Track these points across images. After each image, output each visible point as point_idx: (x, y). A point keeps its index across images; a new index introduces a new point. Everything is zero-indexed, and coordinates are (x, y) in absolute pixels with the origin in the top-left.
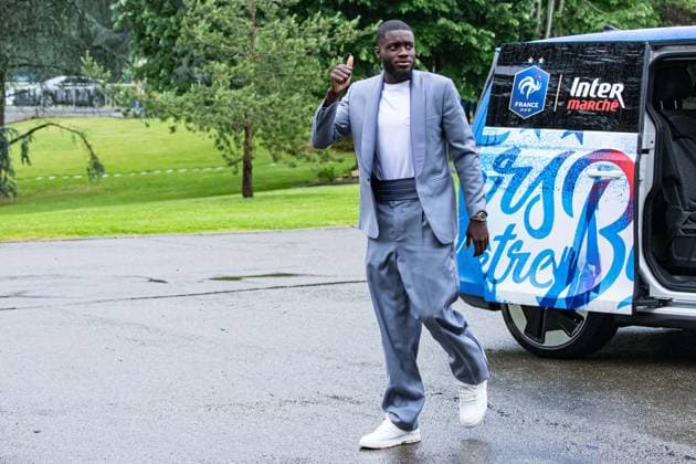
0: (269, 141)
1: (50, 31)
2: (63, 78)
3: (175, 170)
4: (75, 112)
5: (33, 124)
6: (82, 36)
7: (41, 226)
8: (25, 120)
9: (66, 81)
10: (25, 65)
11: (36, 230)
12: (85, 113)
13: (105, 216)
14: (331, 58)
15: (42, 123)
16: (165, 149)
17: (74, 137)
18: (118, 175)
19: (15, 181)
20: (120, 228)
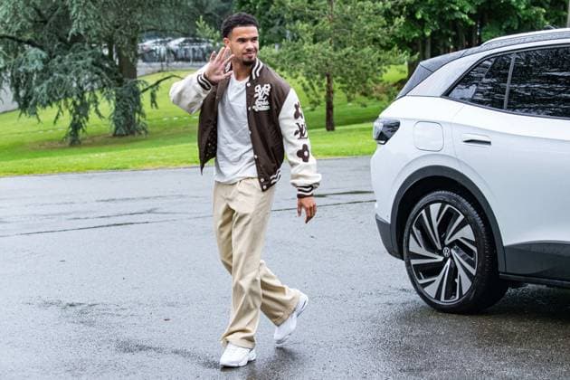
0: (345, 85)
2: (182, 39)
4: (192, 66)
5: (159, 77)
6: (196, 5)
7: (167, 157)
8: (153, 73)
9: (185, 42)
10: (153, 30)
14: (395, 17)
15: (166, 75)
19: (147, 122)
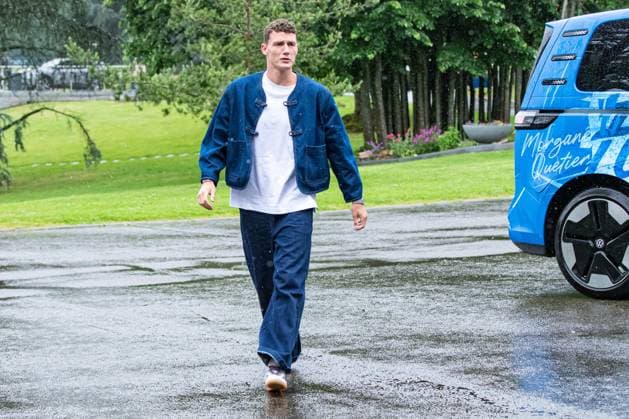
1: (42, 12)
2: (57, 61)
3: (177, 155)
4: (72, 96)
5: (27, 109)
6: (76, 16)
7: (27, 215)
8: (20, 104)
9: (62, 63)
10: (18, 47)
11: (22, 219)
12: (81, 96)
13: (95, 203)
15: (36, 108)
16: (166, 133)
17: (69, 122)
18: (116, 161)
19: (9, 170)
20: (110, 215)
